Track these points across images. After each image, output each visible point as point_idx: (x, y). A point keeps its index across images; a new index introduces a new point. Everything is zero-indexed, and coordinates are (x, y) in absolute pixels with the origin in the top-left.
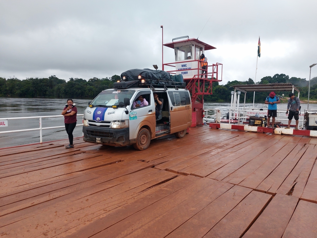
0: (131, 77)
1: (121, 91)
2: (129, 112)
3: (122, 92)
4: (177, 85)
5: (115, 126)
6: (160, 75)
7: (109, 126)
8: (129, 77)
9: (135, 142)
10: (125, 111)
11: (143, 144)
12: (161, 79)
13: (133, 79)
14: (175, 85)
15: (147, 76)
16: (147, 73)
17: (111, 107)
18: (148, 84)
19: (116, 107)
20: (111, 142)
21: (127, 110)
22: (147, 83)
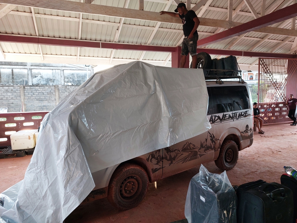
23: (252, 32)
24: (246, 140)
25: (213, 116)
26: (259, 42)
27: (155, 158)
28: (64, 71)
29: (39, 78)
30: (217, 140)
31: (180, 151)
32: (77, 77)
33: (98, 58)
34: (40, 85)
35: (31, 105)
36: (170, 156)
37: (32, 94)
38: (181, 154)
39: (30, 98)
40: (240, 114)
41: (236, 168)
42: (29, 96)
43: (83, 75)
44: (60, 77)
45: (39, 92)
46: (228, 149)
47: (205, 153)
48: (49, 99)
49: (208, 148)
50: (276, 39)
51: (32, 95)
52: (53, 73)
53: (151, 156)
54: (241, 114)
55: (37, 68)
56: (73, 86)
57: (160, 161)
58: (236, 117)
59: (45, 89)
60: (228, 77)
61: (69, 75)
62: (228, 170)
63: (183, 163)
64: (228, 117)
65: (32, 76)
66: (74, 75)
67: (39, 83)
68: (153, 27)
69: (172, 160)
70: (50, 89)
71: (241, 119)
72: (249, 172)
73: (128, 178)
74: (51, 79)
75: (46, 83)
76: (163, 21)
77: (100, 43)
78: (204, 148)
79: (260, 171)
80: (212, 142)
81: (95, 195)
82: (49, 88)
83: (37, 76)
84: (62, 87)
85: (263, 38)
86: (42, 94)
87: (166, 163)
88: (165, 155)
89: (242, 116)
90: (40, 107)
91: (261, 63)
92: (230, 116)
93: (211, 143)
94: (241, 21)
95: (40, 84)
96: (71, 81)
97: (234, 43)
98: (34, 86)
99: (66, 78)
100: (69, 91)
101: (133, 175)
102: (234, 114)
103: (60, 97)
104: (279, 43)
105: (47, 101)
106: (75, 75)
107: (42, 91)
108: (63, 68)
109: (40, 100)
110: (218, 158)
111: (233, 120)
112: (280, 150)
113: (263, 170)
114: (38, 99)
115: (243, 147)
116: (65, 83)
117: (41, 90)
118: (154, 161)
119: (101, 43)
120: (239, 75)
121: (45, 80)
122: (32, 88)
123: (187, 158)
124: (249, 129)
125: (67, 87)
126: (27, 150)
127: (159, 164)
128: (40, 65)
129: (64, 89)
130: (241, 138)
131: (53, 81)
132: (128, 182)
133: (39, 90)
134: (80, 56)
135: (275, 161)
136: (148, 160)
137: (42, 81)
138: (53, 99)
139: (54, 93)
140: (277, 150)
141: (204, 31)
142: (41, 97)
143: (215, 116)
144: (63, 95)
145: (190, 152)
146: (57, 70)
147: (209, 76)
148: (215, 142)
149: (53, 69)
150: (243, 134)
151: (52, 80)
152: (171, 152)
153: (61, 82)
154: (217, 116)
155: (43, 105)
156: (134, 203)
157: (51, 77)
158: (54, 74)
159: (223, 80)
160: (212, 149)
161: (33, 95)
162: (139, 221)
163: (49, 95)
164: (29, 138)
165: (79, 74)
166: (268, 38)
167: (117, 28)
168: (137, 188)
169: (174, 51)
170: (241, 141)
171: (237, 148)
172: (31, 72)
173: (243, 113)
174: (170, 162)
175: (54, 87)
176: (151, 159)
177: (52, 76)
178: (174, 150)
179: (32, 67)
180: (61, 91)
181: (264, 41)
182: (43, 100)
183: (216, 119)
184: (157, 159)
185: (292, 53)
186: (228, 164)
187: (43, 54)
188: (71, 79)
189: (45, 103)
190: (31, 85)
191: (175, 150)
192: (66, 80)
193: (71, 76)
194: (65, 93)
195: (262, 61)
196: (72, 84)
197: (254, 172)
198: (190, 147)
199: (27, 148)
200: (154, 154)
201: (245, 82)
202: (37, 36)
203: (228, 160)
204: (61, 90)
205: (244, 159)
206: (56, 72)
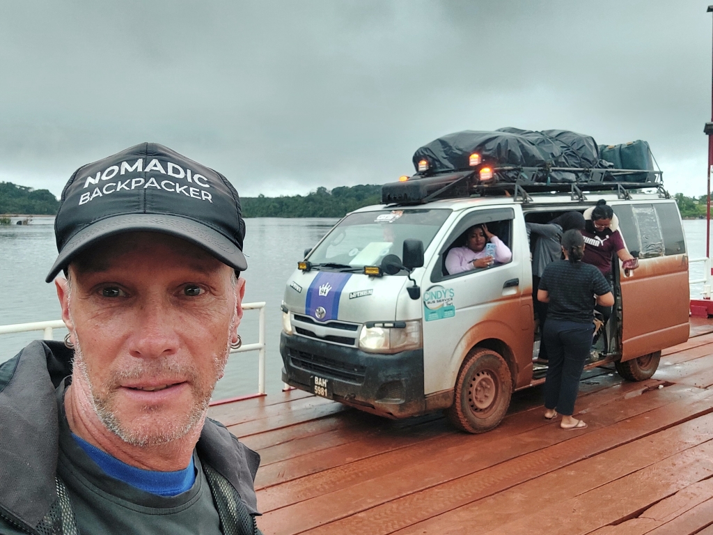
0: (446, 162)
1: (406, 211)
2: (423, 291)
3: (406, 215)
4: (625, 180)
5: (372, 340)
6: (557, 150)
7: (351, 341)
8: (438, 161)
9: (449, 403)
10: (409, 289)
11: (481, 410)
12: (558, 163)
13: (452, 166)
14: (619, 181)
15: (503, 154)
16: (503, 144)
17: (363, 270)
18: (504, 184)
19: (377, 272)
20: (359, 399)
21: (415, 286)
22: (502, 180)
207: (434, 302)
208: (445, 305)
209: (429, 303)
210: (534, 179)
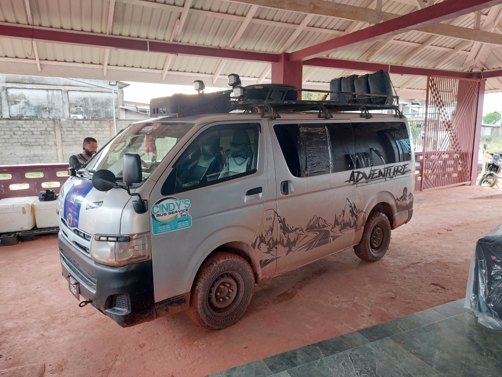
2: (151, 205)
21: (140, 200)
23: (414, 32)
24: (402, 212)
25: (355, 172)
26: (415, 49)
27: (265, 243)
28: (69, 92)
29: (22, 104)
30: (360, 212)
31: (304, 231)
32: (93, 105)
33: (140, 69)
34: (25, 118)
35: (11, 154)
36: (289, 239)
37: (11, 133)
38: (305, 236)
39: (7, 140)
40: (396, 169)
41: (386, 258)
42: (5, 137)
43: (104, 100)
44: (61, 104)
45: (25, 130)
46: (375, 227)
47: (340, 234)
48: (43, 143)
49: (346, 225)
50: (444, 46)
51: (11, 136)
52: (48, 96)
53: (258, 239)
54: (398, 169)
55: (18, 85)
56: (88, 120)
57: (272, 248)
58: (390, 175)
59: (35, 125)
60: (379, 106)
61: (78, 100)
62: (375, 261)
63: (307, 250)
64: (378, 174)
65: (8, 102)
66: (87, 101)
67: (23, 113)
68: (242, 15)
69: (290, 245)
70: (46, 126)
71: (397, 177)
72: (409, 263)
73: (222, 276)
74: (45, 107)
75: (35, 114)
76: (268, 6)
77: (147, 42)
78: (340, 226)
79: (425, 262)
80: (352, 216)
81: (169, 307)
82: (43, 123)
83: (19, 102)
84: (68, 122)
85: (422, 43)
86: (30, 133)
87: (281, 251)
88: (281, 238)
89: (398, 173)
90: (27, 157)
91: (430, 84)
92: (380, 172)
93: (351, 218)
94: (398, 12)
95: (25, 115)
96: (82, 112)
97: (375, 50)
98: (14, 119)
99: (73, 106)
100: (80, 130)
101: (230, 272)
102: (386, 170)
103: (63, 140)
104: (447, 52)
105: (40, 147)
106: (89, 101)
107: (31, 129)
108: (67, 88)
109: (26, 145)
110: (360, 242)
111: (386, 180)
112: (451, 228)
113: (431, 260)
114: (23, 143)
115: (397, 224)
116: (72, 116)
117: (29, 126)
118: (264, 247)
119: (149, 42)
120: (396, 104)
121: (33, 108)
122: (11, 124)
123: (313, 242)
124: (408, 194)
125: (77, 122)
126: (20, 234)
127: (271, 252)
128: (24, 82)
129: (70, 125)
130: (395, 209)
131: (49, 112)
132: (221, 284)
133: (25, 126)
134: (109, 65)
135: (446, 245)
136: (254, 246)
137: (29, 110)
138: (51, 143)
139: (53, 133)
140: (447, 228)
141: (328, 27)
142: (29, 140)
143: (359, 173)
144: (70, 136)
145: (318, 233)
146: (55, 92)
147: (349, 104)
148: (356, 216)
149: (47, 90)
150: (399, 203)
151: (47, 109)
152: (289, 232)
153: (64, 114)
154: (361, 173)
155: (32, 153)
156: (232, 318)
157: (45, 104)
158: (50, 98)
159: (371, 112)
160: (351, 227)
161: (14, 136)
162: (245, 348)
163: (43, 137)
164: (24, 212)
165: (96, 99)
166: (431, 43)
167: (178, 16)
168: (235, 293)
169: (278, 61)
170: (396, 214)
171: (389, 225)
172: (7, 93)
173: (400, 168)
174: (287, 249)
175: (52, 122)
176: (259, 245)
177: (47, 102)
178: (294, 228)
179: (9, 85)
180: (65, 130)
181: (425, 48)
182: (33, 146)
183: (360, 177)
184: (268, 244)
185: (465, 71)
186: (375, 252)
187: (40, 60)
188: (81, 108)
189: (37, 151)
190: (9, 117)
191: (296, 229)
192: (74, 109)
193: (81, 103)
194: (74, 133)
195: (431, 82)
196: (85, 118)
197: (415, 264)
198: (318, 224)
199: (20, 230)
200: (264, 236)
201: (404, 117)
202: (29, 24)
203: (375, 246)
204: (66, 128)
205: (397, 244)
206: (53, 94)
207: (165, 214)
208: (179, 216)
209: (158, 216)
210: (284, 98)
